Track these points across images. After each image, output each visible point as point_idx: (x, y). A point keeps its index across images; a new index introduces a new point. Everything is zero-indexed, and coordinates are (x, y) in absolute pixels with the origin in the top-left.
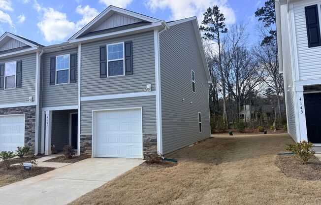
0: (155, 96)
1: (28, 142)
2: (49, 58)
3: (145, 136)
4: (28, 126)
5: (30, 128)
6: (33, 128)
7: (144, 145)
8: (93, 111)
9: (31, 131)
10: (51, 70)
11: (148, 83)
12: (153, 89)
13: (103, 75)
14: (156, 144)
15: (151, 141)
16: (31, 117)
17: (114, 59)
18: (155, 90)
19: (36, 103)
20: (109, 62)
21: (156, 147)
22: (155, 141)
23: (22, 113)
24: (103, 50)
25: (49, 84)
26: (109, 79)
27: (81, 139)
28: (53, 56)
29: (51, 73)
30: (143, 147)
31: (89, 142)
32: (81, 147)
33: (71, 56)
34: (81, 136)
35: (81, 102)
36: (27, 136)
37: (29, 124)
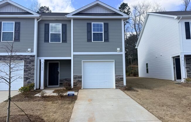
0: (122, 54)
1: (28, 81)
2: (44, 24)
3: (116, 76)
4: (26, 70)
5: (29, 71)
6: (31, 71)
7: (116, 81)
8: (82, 61)
9: (30, 73)
10: (45, 32)
11: (118, 47)
12: (121, 51)
13: (89, 40)
14: (123, 81)
15: (120, 79)
16: (30, 63)
17: (97, 32)
18: (122, 51)
19: (35, 53)
20: (93, 33)
21: (123, 82)
22: (122, 79)
23: (21, 60)
24: (89, 25)
25: (44, 41)
26: (93, 43)
27: (74, 78)
28: (47, 23)
29: (45, 34)
30: (116, 82)
31: (80, 79)
32: (74, 83)
33: (63, 25)
34: (74, 76)
35: (74, 55)
36: (26, 76)
37: (28, 68)
